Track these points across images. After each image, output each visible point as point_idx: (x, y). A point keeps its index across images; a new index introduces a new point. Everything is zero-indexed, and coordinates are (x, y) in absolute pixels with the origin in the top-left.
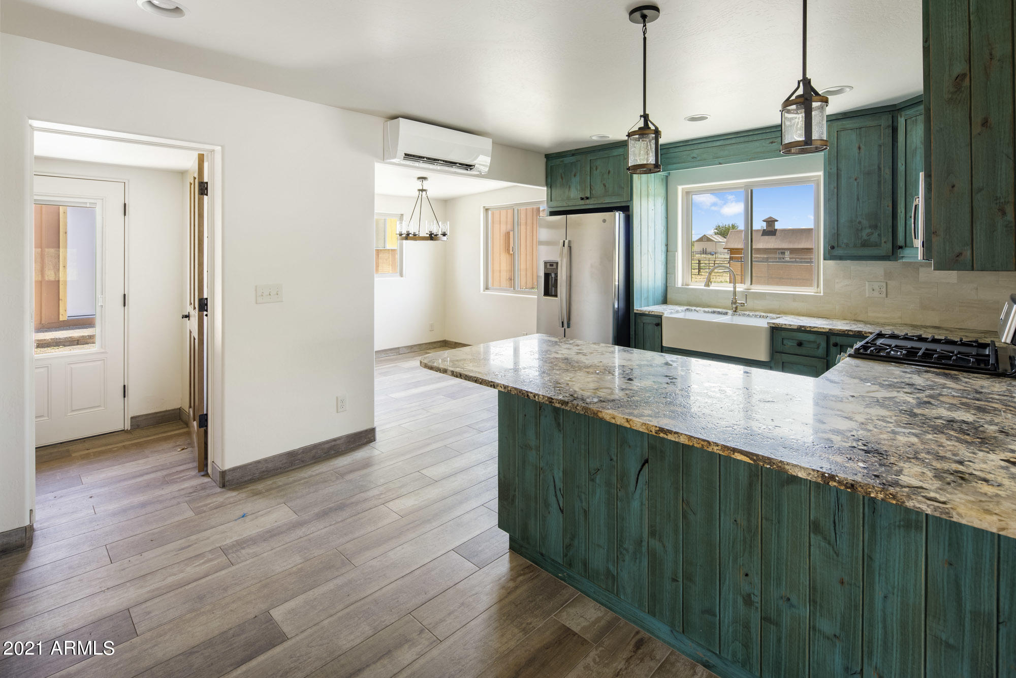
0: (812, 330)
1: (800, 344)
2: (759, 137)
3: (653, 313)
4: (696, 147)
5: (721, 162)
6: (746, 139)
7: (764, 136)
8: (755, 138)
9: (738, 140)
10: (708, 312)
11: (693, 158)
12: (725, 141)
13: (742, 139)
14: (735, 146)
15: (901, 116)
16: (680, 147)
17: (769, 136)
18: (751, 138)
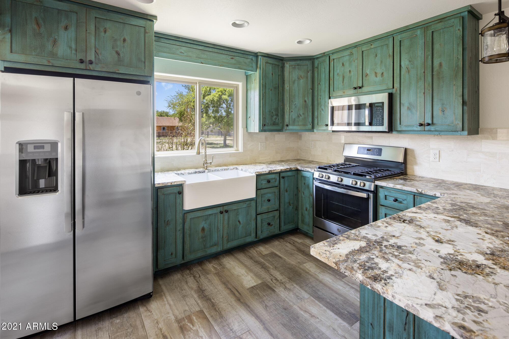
0: (274, 172)
1: (269, 182)
2: (226, 52)
3: (175, 184)
4: (184, 44)
5: (203, 62)
6: (219, 51)
7: (229, 53)
8: (224, 52)
9: (214, 50)
10: (192, 173)
11: (181, 52)
12: (205, 47)
13: (216, 50)
14: (211, 54)
15: (287, 64)
16: (170, 40)
17: (231, 53)
18: (221, 51)
